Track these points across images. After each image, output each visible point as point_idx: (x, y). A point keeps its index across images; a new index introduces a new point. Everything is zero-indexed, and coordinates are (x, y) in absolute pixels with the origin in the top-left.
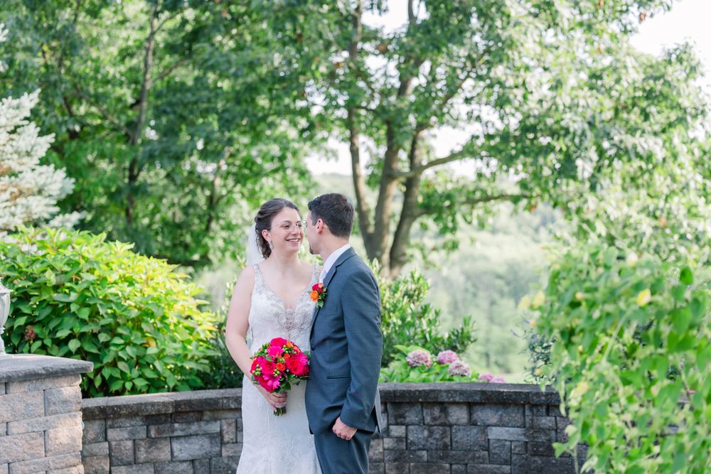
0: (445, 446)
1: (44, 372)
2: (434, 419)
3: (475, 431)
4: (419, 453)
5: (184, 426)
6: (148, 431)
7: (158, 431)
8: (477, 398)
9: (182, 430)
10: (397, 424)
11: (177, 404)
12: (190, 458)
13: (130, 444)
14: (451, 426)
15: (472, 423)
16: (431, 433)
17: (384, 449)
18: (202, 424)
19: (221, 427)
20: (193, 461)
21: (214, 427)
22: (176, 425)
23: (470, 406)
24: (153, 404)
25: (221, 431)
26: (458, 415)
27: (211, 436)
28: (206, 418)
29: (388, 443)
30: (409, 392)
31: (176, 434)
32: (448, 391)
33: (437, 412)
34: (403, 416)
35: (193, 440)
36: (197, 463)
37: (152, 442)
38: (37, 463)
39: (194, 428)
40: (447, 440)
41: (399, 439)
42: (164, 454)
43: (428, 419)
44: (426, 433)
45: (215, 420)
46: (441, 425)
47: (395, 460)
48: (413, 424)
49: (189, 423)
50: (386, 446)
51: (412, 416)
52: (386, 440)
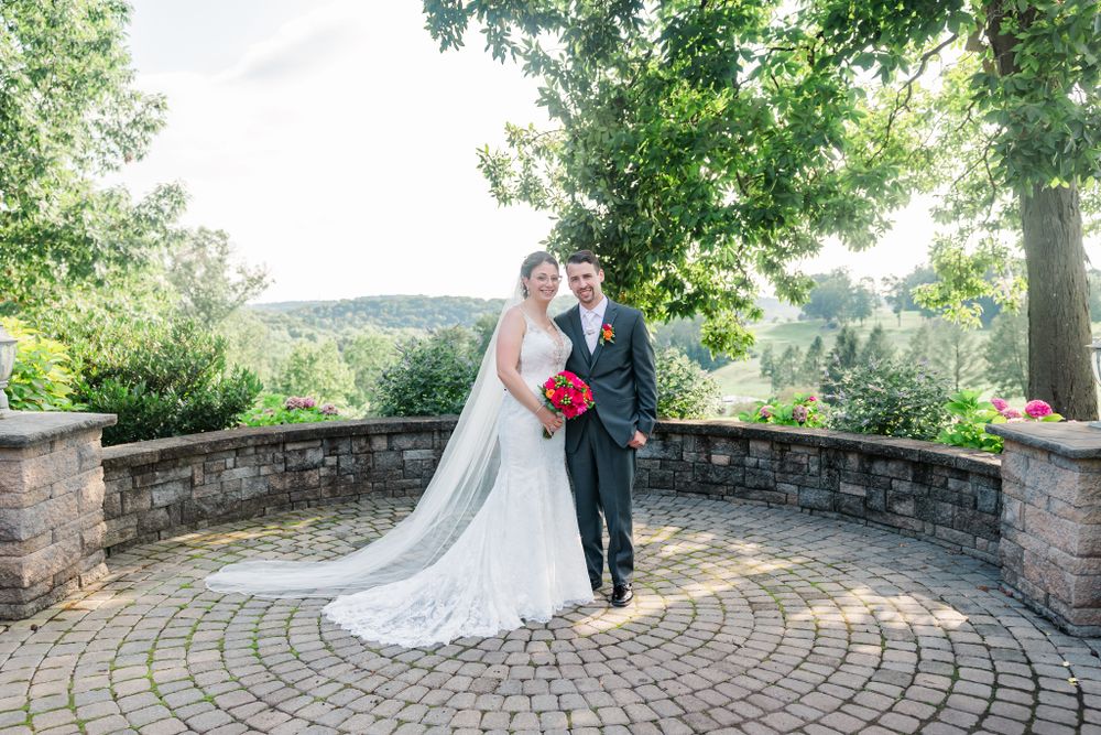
0: (369, 469)
1: (85, 426)
2: (361, 448)
3: (392, 455)
4: (348, 477)
5: (163, 474)
6: (134, 482)
7: (143, 482)
8: (400, 429)
9: (162, 478)
10: (330, 455)
11: (162, 453)
12: (167, 504)
13: (118, 495)
14: (373, 453)
15: (391, 449)
16: (357, 460)
17: (320, 477)
18: (177, 470)
19: (193, 471)
20: (167, 507)
21: (187, 473)
22: (157, 473)
23: (390, 436)
24: (143, 455)
25: (193, 474)
26: (380, 443)
27: (183, 481)
28: (180, 464)
29: (323, 471)
30: (346, 428)
31: (157, 482)
32: (376, 425)
33: (363, 443)
34: (337, 448)
35: (170, 486)
36: (172, 509)
37: (137, 491)
38: (74, 526)
39: (172, 474)
40: (371, 464)
41: (332, 467)
42: (146, 504)
43: (356, 449)
44: (354, 460)
45: (187, 465)
46: (366, 453)
47: (329, 485)
48: (343, 454)
49: (167, 470)
50: (322, 474)
51: (344, 448)
52: (322, 469)
